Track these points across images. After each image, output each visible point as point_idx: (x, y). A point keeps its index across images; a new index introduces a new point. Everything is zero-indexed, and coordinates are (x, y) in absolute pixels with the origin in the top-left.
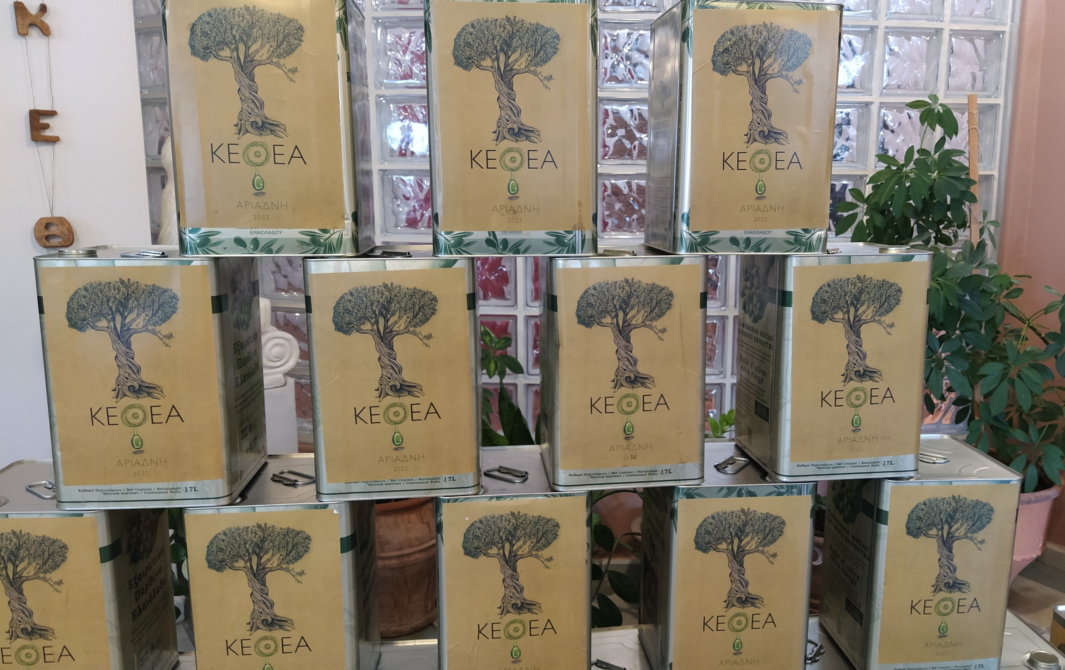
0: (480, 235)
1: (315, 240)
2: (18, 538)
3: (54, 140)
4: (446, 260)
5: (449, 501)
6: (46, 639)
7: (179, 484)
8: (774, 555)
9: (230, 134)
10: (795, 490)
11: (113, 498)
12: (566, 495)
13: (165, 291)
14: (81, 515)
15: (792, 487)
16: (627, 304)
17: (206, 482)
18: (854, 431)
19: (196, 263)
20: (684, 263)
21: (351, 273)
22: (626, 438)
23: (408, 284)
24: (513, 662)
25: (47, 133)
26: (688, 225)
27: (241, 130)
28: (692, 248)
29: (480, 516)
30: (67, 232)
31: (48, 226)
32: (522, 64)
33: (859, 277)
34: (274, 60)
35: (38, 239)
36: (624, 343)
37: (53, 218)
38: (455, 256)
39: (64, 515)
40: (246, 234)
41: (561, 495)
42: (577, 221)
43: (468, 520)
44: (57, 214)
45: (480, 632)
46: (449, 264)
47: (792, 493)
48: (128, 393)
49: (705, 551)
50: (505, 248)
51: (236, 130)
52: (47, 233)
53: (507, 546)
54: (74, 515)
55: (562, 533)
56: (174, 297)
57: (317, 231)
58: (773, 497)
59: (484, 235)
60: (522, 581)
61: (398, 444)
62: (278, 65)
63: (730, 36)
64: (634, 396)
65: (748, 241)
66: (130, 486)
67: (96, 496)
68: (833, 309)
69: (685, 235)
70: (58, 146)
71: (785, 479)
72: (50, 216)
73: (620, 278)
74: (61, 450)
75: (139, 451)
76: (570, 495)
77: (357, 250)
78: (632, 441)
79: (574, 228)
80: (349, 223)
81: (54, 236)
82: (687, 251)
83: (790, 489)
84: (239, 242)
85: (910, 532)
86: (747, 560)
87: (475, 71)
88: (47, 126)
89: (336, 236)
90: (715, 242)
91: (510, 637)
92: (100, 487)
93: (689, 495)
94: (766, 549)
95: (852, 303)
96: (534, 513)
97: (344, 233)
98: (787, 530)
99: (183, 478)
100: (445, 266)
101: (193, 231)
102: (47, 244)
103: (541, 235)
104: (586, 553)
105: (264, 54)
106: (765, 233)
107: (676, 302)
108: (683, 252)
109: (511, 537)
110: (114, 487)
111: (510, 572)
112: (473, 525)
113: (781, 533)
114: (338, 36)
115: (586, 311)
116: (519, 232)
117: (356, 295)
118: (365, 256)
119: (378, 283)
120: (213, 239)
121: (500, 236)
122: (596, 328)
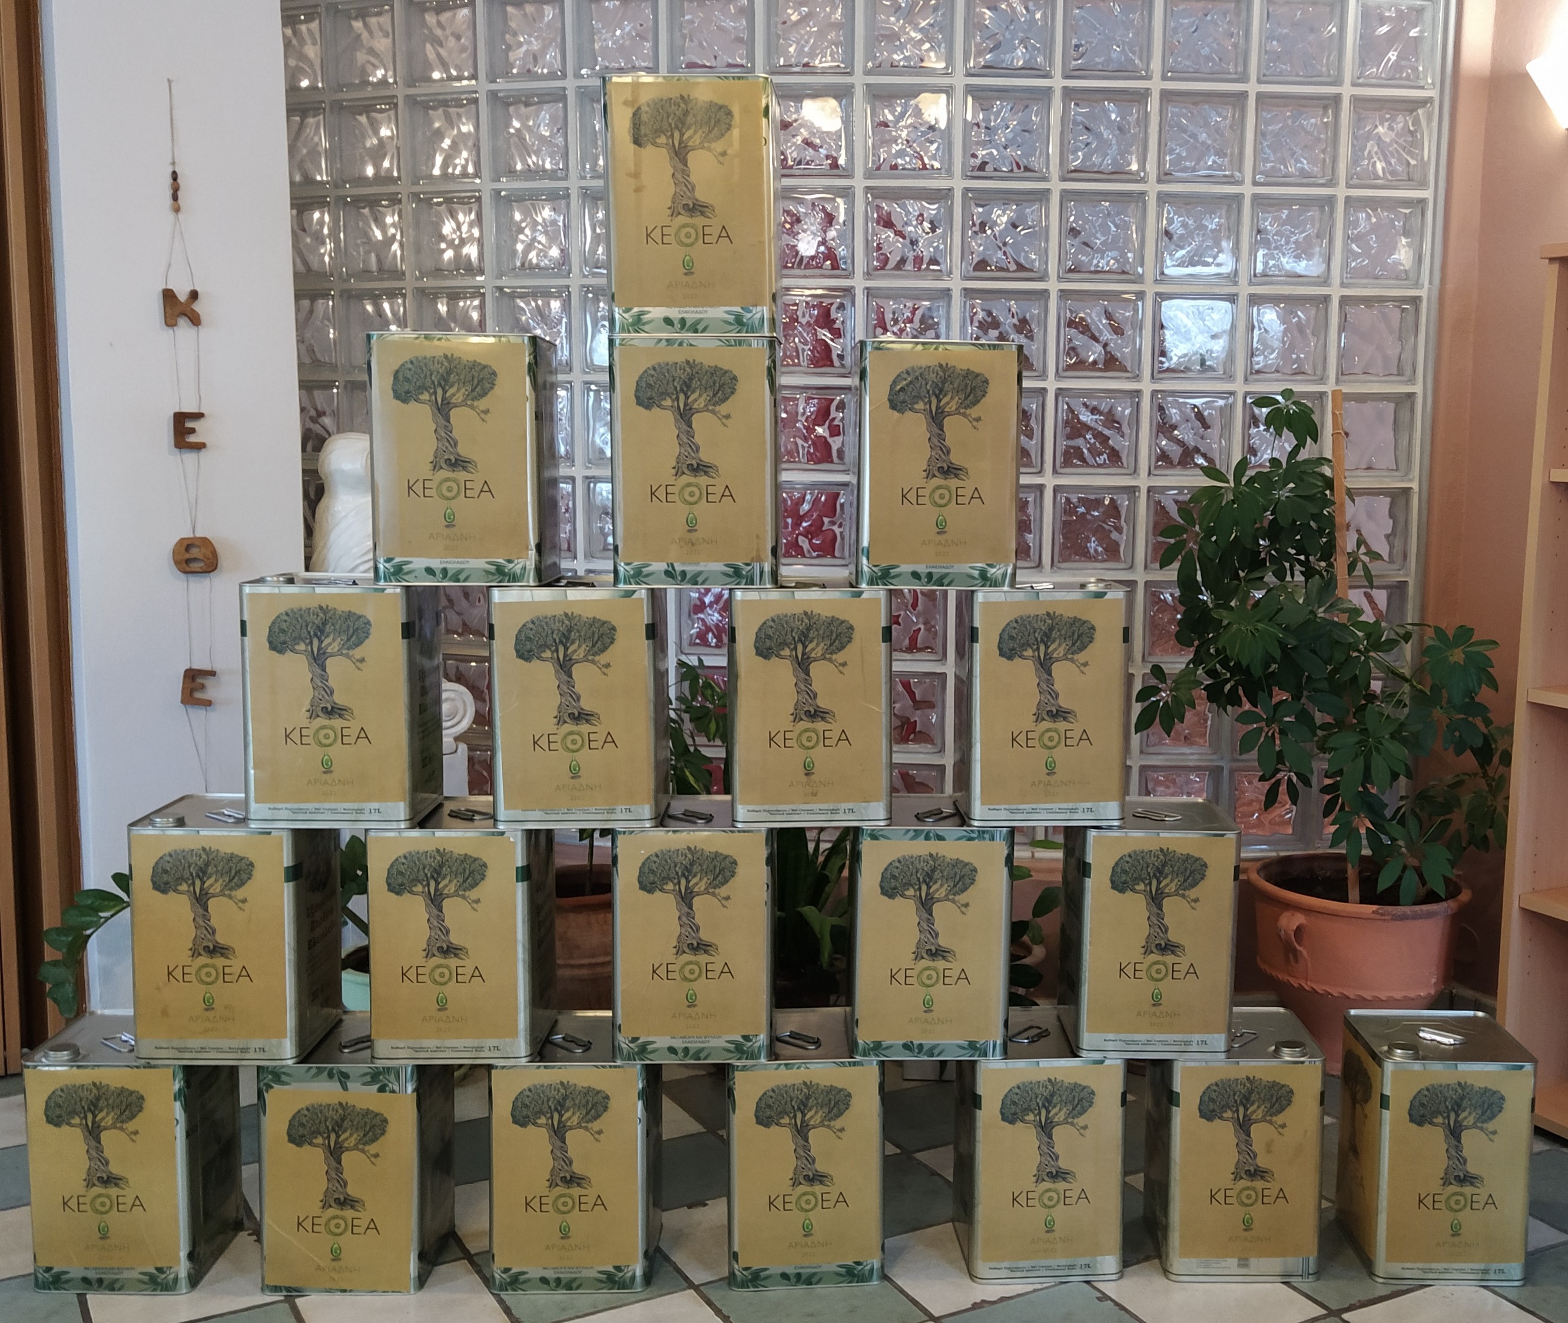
0: (659, 566)
1: (500, 571)
2: (207, 854)
3: (200, 447)
4: (626, 591)
5: (624, 833)
6: (227, 958)
7: (364, 805)
8: (967, 905)
9: (426, 470)
10: (986, 836)
11: (301, 817)
12: (744, 831)
13: (360, 617)
14: (269, 833)
15: (984, 832)
16: (806, 636)
17: (390, 804)
18: (1048, 774)
19: (389, 591)
20: (864, 596)
21: (533, 602)
22: (807, 774)
23: (588, 614)
24: (689, 1006)
25: (192, 439)
26: (868, 559)
27: (436, 466)
28: (872, 582)
29: (656, 849)
30: (211, 556)
31: (188, 548)
32: (701, 403)
33: (1048, 614)
34: (469, 402)
35: (177, 563)
36: (803, 676)
37: (195, 538)
38: (633, 587)
39: (252, 833)
40: (436, 564)
41: (739, 832)
42: (754, 553)
43: (644, 854)
44: (199, 534)
45: (654, 972)
46: (629, 594)
47: (984, 839)
48: (321, 714)
49: (891, 896)
50: (683, 580)
51: (431, 466)
52: (188, 556)
53: (683, 882)
54: (260, 833)
55: (740, 870)
56: (368, 623)
57: (501, 561)
58: (963, 842)
59: (662, 566)
60: (699, 919)
61: (575, 773)
62: (472, 407)
63: (906, 376)
64: (814, 731)
65: (930, 575)
66: (318, 806)
67: (284, 814)
68: (1023, 645)
69: (865, 569)
70: (203, 452)
71: (976, 823)
72: (191, 535)
73: (798, 611)
74: (255, 768)
75: (328, 771)
76: (748, 831)
77: (540, 580)
78: (813, 777)
79: (752, 560)
80: (532, 553)
81: (195, 560)
82: (868, 584)
83: (982, 834)
84: (430, 571)
85: (1115, 886)
86: (937, 908)
87: (656, 410)
88: (192, 431)
89: (520, 566)
90: (893, 577)
91: (685, 979)
92: (288, 806)
93: (874, 836)
94: (957, 898)
95: (1042, 641)
96: (710, 848)
97: (528, 563)
98: (979, 877)
99: (368, 800)
100: (624, 597)
101: (388, 560)
102: (188, 569)
103: (719, 567)
104: (765, 894)
105: (459, 397)
106: (947, 568)
107: (856, 635)
108: (864, 586)
109: (688, 872)
110: (302, 806)
111: (686, 909)
112: (648, 858)
113: (973, 881)
114: (528, 379)
115: (764, 643)
116: (697, 563)
117: (537, 623)
118: (549, 585)
119: (559, 612)
120: (406, 568)
121: (679, 567)
122: (774, 660)
